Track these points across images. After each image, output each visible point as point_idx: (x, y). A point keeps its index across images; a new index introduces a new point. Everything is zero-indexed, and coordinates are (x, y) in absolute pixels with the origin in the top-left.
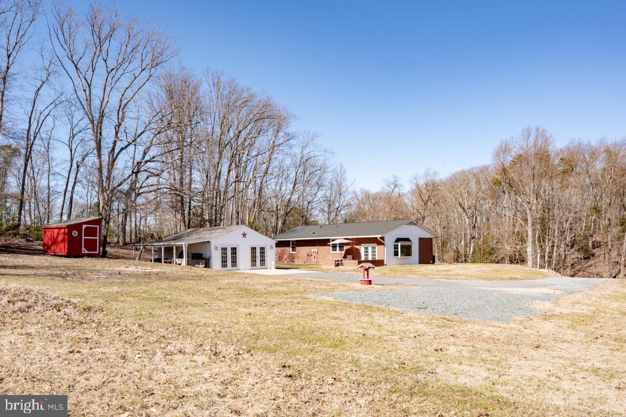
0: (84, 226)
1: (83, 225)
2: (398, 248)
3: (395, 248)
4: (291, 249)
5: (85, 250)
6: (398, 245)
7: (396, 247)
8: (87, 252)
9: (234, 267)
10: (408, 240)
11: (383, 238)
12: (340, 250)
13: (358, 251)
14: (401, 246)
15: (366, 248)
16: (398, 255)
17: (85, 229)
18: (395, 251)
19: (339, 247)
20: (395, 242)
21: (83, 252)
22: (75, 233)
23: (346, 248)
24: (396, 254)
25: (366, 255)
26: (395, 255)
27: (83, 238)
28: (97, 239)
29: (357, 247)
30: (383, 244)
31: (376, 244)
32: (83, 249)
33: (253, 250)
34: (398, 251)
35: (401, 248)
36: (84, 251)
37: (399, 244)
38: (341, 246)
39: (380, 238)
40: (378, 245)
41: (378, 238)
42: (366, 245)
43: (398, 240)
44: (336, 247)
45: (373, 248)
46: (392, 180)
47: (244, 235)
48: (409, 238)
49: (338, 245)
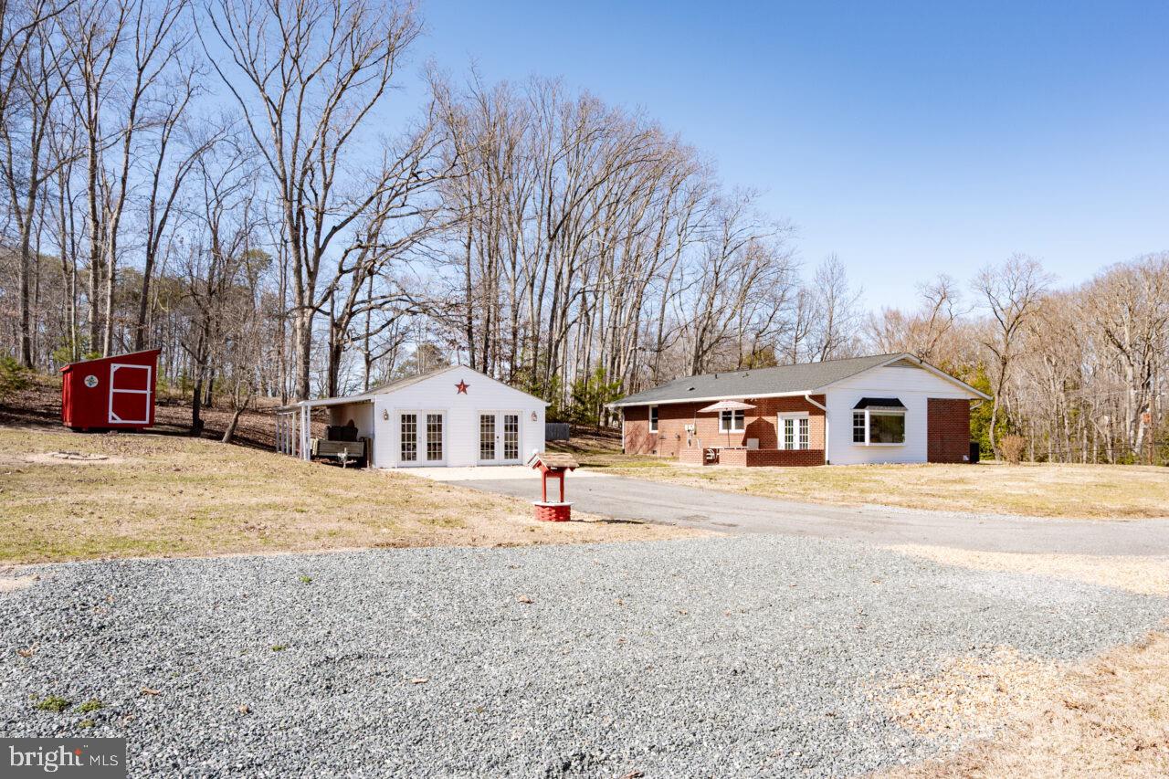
0: (114, 367)
1: (112, 365)
2: (863, 423)
3: (856, 423)
4: (650, 424)
5: (115, 416)
6: (863, 416)
7: (858, 420)
8: (119, 421)
9: (435, 458)
10: (896, 403)
11: (821, 398)
12: (739, 426)
13: (771, 427)
14: (872, 417)
15: (789, 423)
16: (862, 440)
17: (115, 373)
18: (856, 431)
19: (737, 418)
20: (856, 408)
21: (110, 421)
22: (91, 381)
23: (748, 420)
24: (858, 436)
25: (789, 439)
26: (856, 439)
27: (112, 390)
28: (146, 395)
29: (769, 419)
30: (823, 413)
31: (808, 412)
32: (111, 414)
33: (487, 421)
34: (863, 431)
35: (872, 425)
36: (113, 418)
37: (867, 413)
38: (741, 414)
39: (810, 396)
40: (810, 414)
41: (807, 398)
42: (789, 415)
43: (864, 403)
44: (730, 419)
45: (803, 422)
46: (936, 283)
47: (462, 387)
48: (897, 400)
49: (733, 415)
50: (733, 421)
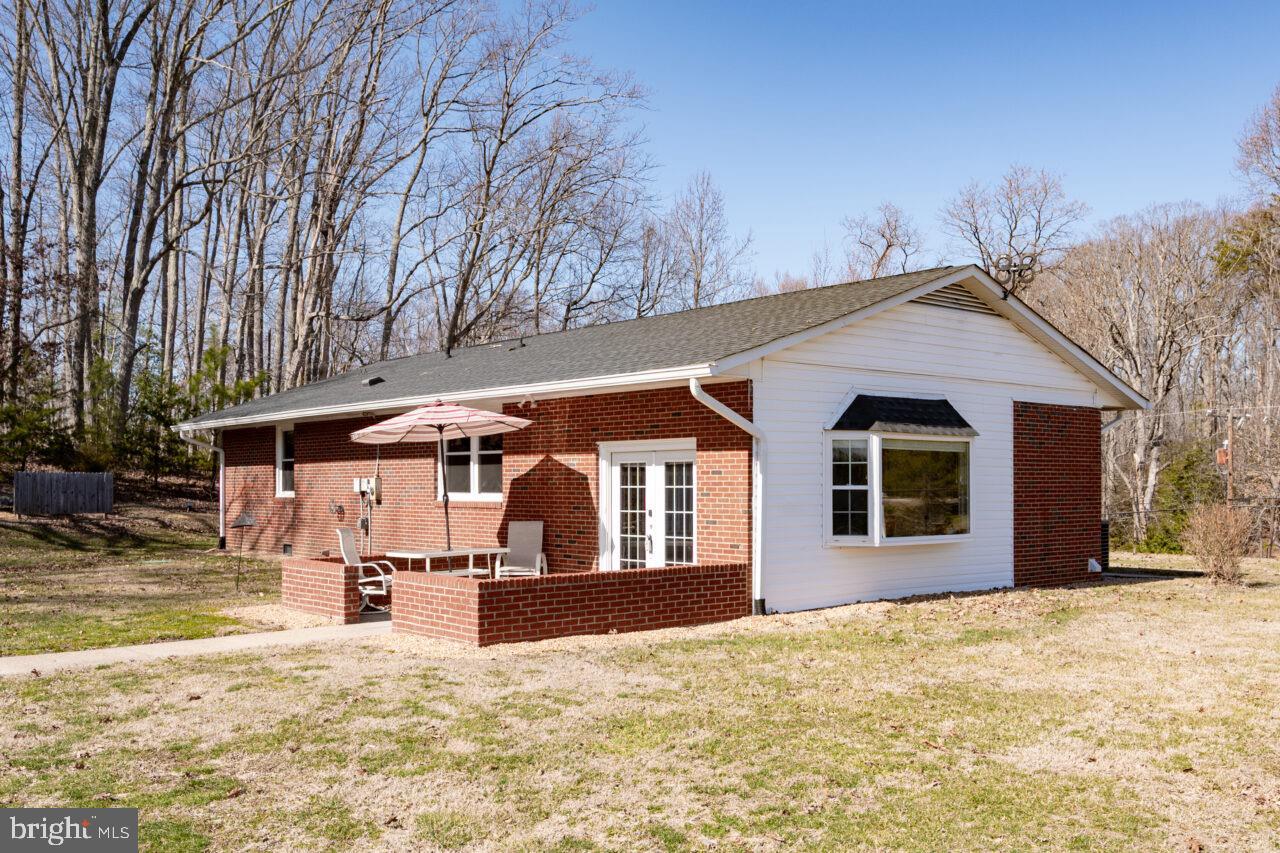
2: (861, 475)
3: (839, 475)
4: (279, 473)
6: (861, 457)
7: (848, 469)
10: (940, 414)
11: (738, 394)
12: (490, 484)
13: (579, 489)
14: (885, 453)
15: (633, 474)
16: (861, 527)
18: (839, 499)
19: (484, 460)
20: (839, 426)
23: (516, 466)
24: (849, 517)
25: (633, 531)
26: (840, 526)
29: (574, 461)
30: (744, 442)
31: (692, 442)
34: (862, 499)
37: (874, 443)
38: (494, 447)
39: (707, 388)
40: (700, 447)
41: (694, 390)
42: (632, 450)
43: (863, 412)
44: (466, 461)
45: (678, 472)
48: (944, 404)
49: (475, 452)
50: (474, 469)
